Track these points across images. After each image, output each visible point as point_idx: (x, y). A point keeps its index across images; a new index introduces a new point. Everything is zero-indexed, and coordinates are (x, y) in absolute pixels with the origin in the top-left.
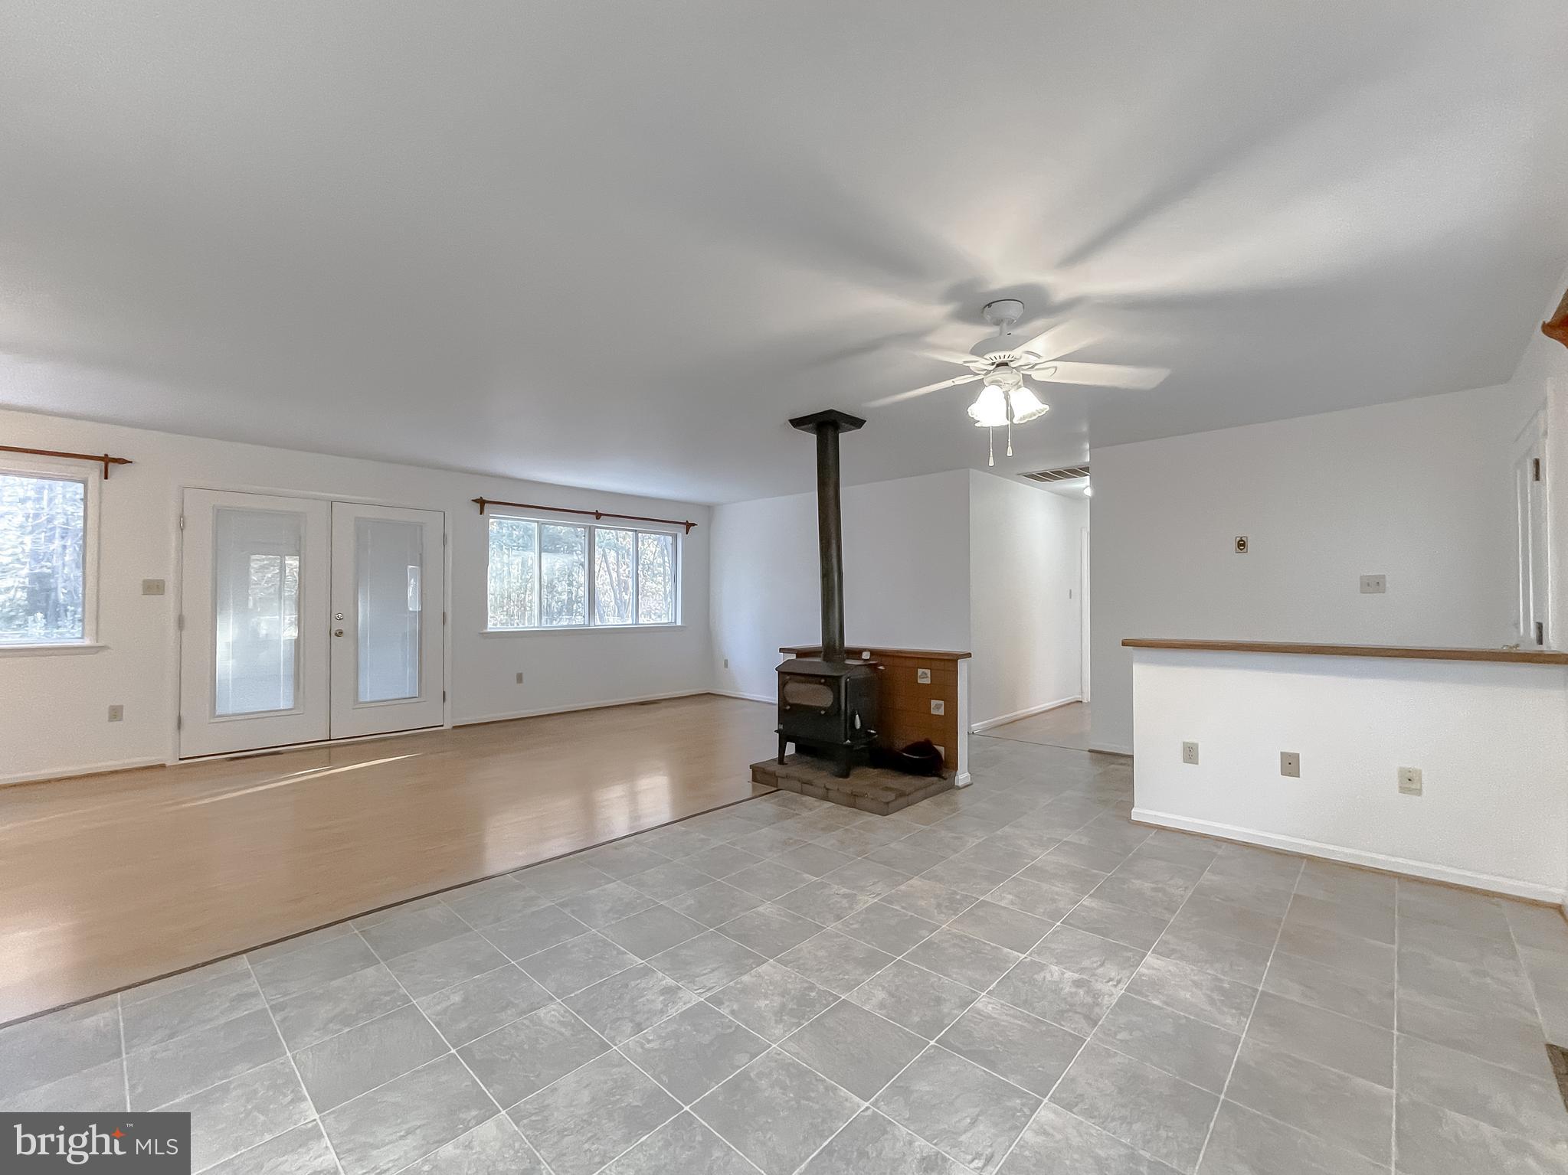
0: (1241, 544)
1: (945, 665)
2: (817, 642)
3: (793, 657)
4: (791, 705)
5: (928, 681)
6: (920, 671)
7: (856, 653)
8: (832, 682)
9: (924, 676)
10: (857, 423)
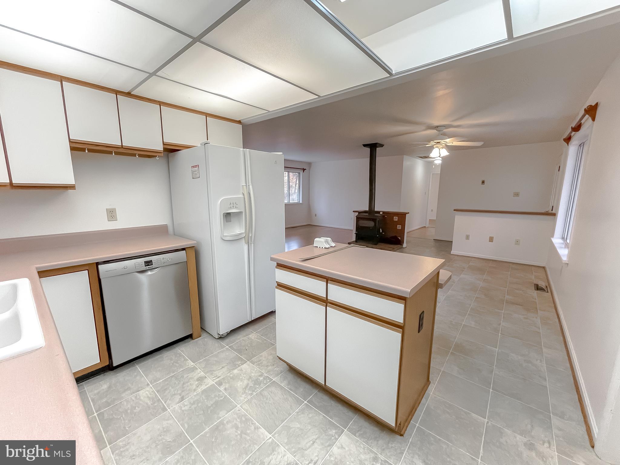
0: (483, 182)
1: (402, 216)
2: (367, 209)
3: (357, 213)
4: (361, 226)
5: (397, 220)
6: (394, 217)
7: (379, 212)
8: (374, 220)
9: (396, 219)
10: (382, 146)
